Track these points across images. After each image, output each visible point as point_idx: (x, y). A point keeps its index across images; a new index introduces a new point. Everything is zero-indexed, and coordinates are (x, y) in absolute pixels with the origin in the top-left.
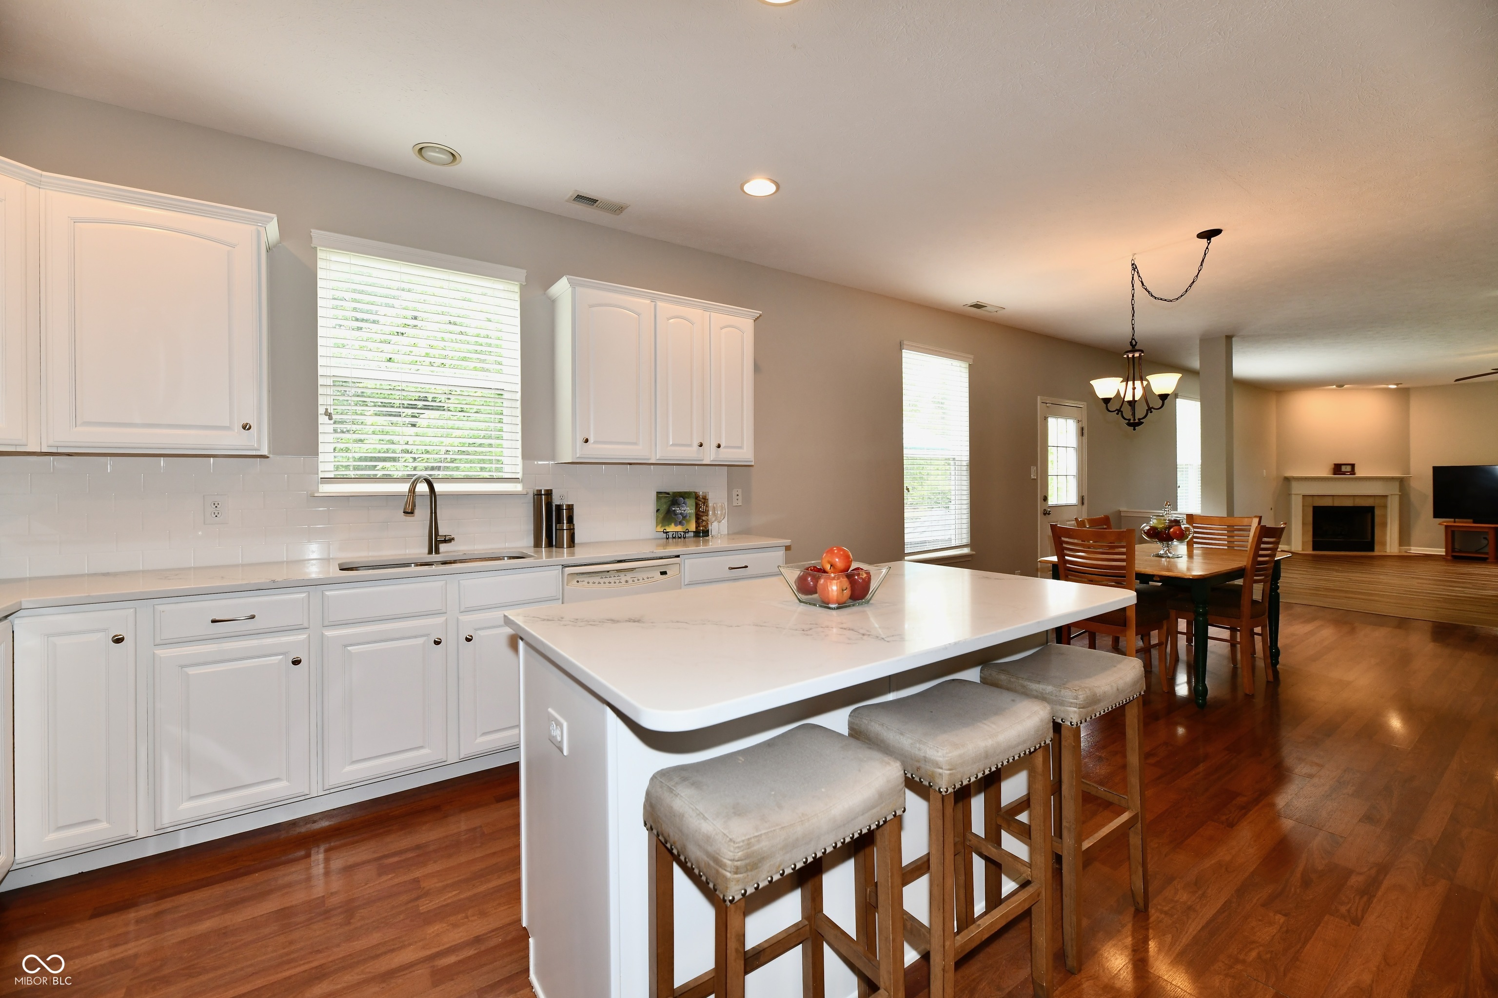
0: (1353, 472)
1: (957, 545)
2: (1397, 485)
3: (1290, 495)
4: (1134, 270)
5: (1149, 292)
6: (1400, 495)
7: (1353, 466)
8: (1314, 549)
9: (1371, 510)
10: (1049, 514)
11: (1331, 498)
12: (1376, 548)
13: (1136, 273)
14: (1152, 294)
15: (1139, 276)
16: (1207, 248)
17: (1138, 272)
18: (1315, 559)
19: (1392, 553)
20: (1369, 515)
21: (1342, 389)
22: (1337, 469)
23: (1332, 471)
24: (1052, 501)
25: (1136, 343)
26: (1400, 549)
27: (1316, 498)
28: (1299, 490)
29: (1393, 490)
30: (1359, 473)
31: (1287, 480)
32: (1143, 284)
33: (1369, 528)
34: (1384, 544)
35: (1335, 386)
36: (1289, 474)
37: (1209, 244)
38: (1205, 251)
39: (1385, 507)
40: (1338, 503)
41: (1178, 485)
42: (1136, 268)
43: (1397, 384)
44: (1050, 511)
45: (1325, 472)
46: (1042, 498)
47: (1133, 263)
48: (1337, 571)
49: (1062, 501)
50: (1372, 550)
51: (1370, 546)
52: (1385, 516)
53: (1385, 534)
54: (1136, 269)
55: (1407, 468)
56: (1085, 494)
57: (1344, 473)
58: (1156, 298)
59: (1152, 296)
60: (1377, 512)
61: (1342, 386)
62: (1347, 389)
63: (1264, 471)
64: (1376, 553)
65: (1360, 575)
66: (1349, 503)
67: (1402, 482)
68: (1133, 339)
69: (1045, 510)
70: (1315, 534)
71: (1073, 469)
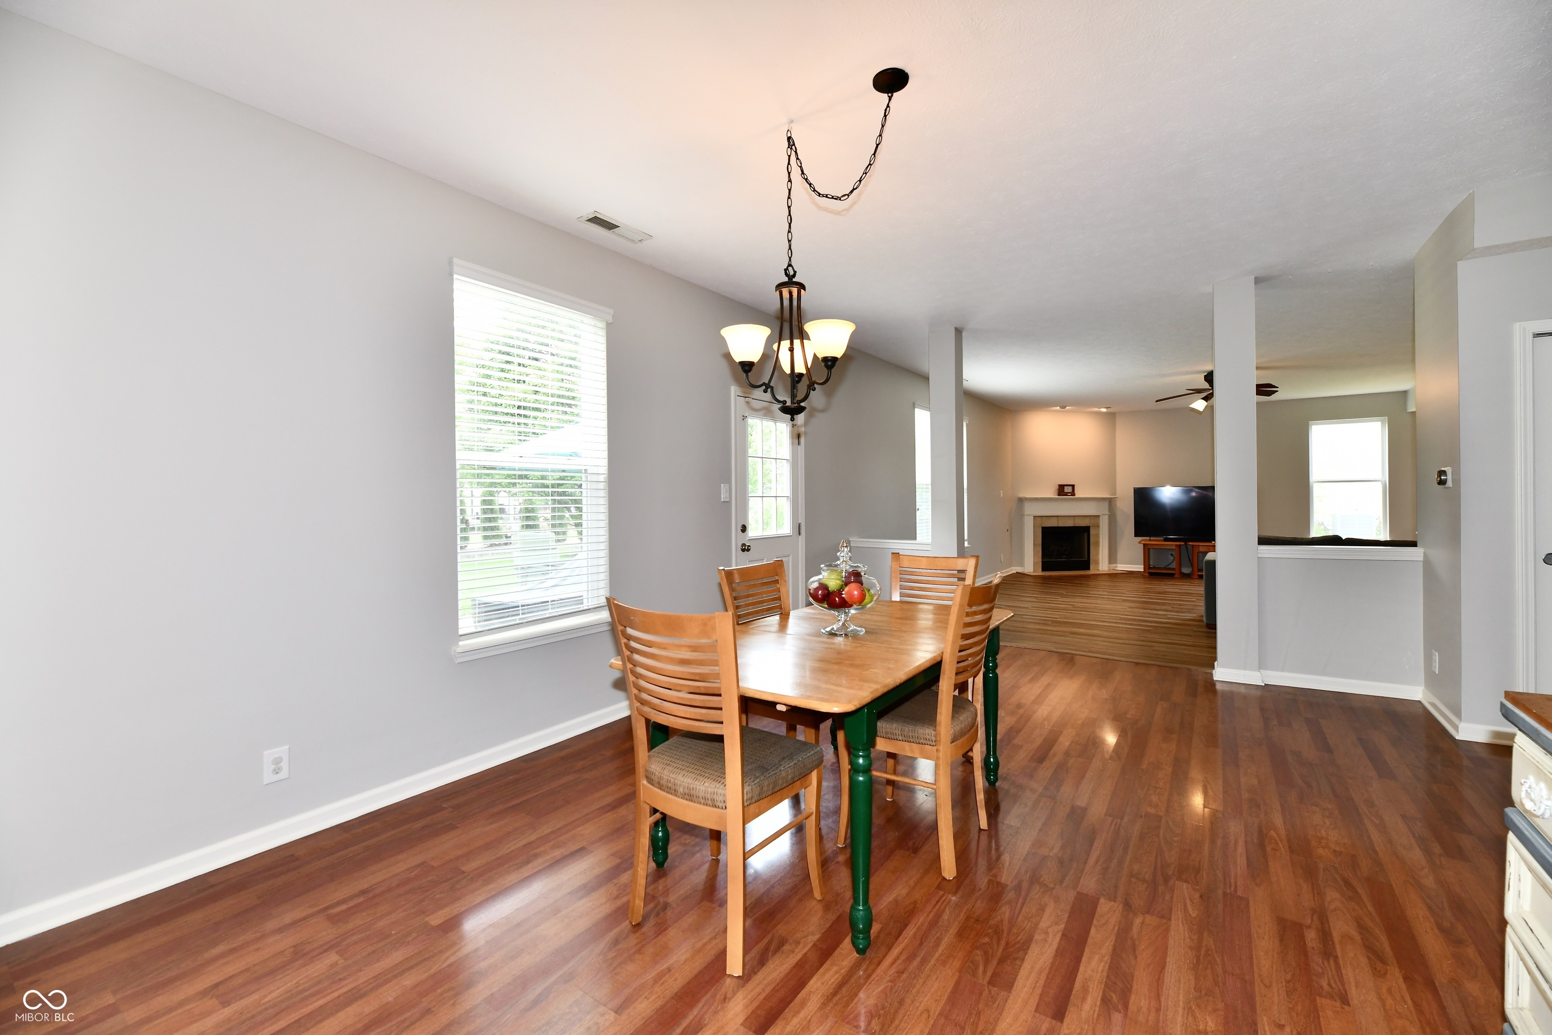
0: (1073, 494)
1: (590, 607)
2: (1106, 504)
3: (1023, 515)
4: (791, 149)
5: (810, 184)
6: (1109, 515)
7: (1073, 486)
8: (1043, 570)
9: (1087, 529)
10: (748, 550)
11: (1056, 518)
12: (1092, 567)
13: (793, 153)
14: (814, 189)
15: (798, 159)
16: (888, 106)
17: (796, 152)
18: (1044, 581)
19: (1104, 571)
20: (1086, 535)
21: (1064, 411)
22: (1061, 490)
23: (1057, 492)
24: (754, 531)
25: (795, 272)
26: (1109, 567)
27: (1044, 518)
28: (1032, 511)
29: (1101, 510)
30: (1079, 494)
31: (1021, 500)
32: (803, 173)
33: (1086, 547)
34: (1097, 563)
35: (1058, 408)
36: (1022, 495)
37: (890, 100)
38: (886, 110)
39: (1098, 526)
40: (1062, 524)
41: (917, 508)
42: (794, 144)
43: (1107, 408)
44: (749, 546)
45: (1052, 493)
46: (740, 528)
47: (789, 135)
48: (1062, 596)
49: (771, 532)
50: (1089, 569)
51: (1085, 565)
52: (1098, 535)
53: (1098, 554)
54: (793, 147)
55: (1114, 489)
56: (802, 520)
57: (1066, 494)
58: (820, 195)
59: (814, 190)
60: (1092, 532)
61: (1063, 407)
62: (1068, 411)
63: (1001, 491)
64: (1092, 571)
65: (1081, 600)
66: (1069, 523)
67: (1111, 502)
68: (790, 265)
69: (744, 545)
70: (1044, 555)
71: (784, 486)
